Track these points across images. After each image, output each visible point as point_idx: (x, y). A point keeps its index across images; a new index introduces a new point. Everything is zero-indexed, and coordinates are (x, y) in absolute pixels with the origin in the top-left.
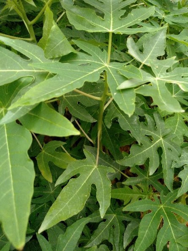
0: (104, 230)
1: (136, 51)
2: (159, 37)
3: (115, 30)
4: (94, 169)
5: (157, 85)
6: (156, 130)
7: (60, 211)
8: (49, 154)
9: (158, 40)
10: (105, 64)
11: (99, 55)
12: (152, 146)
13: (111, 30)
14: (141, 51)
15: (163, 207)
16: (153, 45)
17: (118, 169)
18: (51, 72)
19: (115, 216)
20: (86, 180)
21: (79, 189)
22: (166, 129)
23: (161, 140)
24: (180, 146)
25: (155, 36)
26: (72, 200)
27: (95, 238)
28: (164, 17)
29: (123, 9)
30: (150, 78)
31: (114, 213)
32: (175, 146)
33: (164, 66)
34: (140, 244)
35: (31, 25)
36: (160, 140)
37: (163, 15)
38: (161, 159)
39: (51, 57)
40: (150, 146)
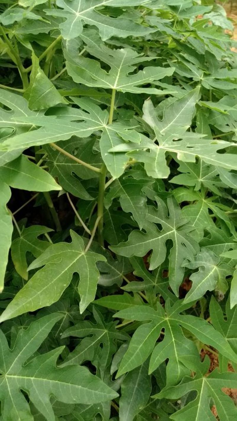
0: (88, 347)
1: (154, 118)
2: (188, 103)
3: (120, 87)
4: (80, 256)
5: (158, 153)
6: (168, 218)
7: (29, 300)
8: (28, 243)
9: (186, 106)
10: (103, 125)
11: (98, 114)
12: (160, 237)
13: (114, 87)
14: (161, 117)
15: (169, 320)
16: (178, 112)
17: (121, 273)
18: (34, 125)
19: (106, 333)
20: (68, 267)
21: (57, 277)
22: (182, 218)
23: (174, 232)
24: (198, 242)
25: (182, 101)
26: (46, 289)
27: (74, 356)
28: (202, 79)
29: (134, 65)
30: (152, 145)
31: (106, 328)
32: (192, 242)
33: (173, 135)
34: (130, 361)
35: (25, 73)
36: (172, 232)
37: (201, 76)
38: (168, 253)
39: (36, 109)
40: (158, 237)
